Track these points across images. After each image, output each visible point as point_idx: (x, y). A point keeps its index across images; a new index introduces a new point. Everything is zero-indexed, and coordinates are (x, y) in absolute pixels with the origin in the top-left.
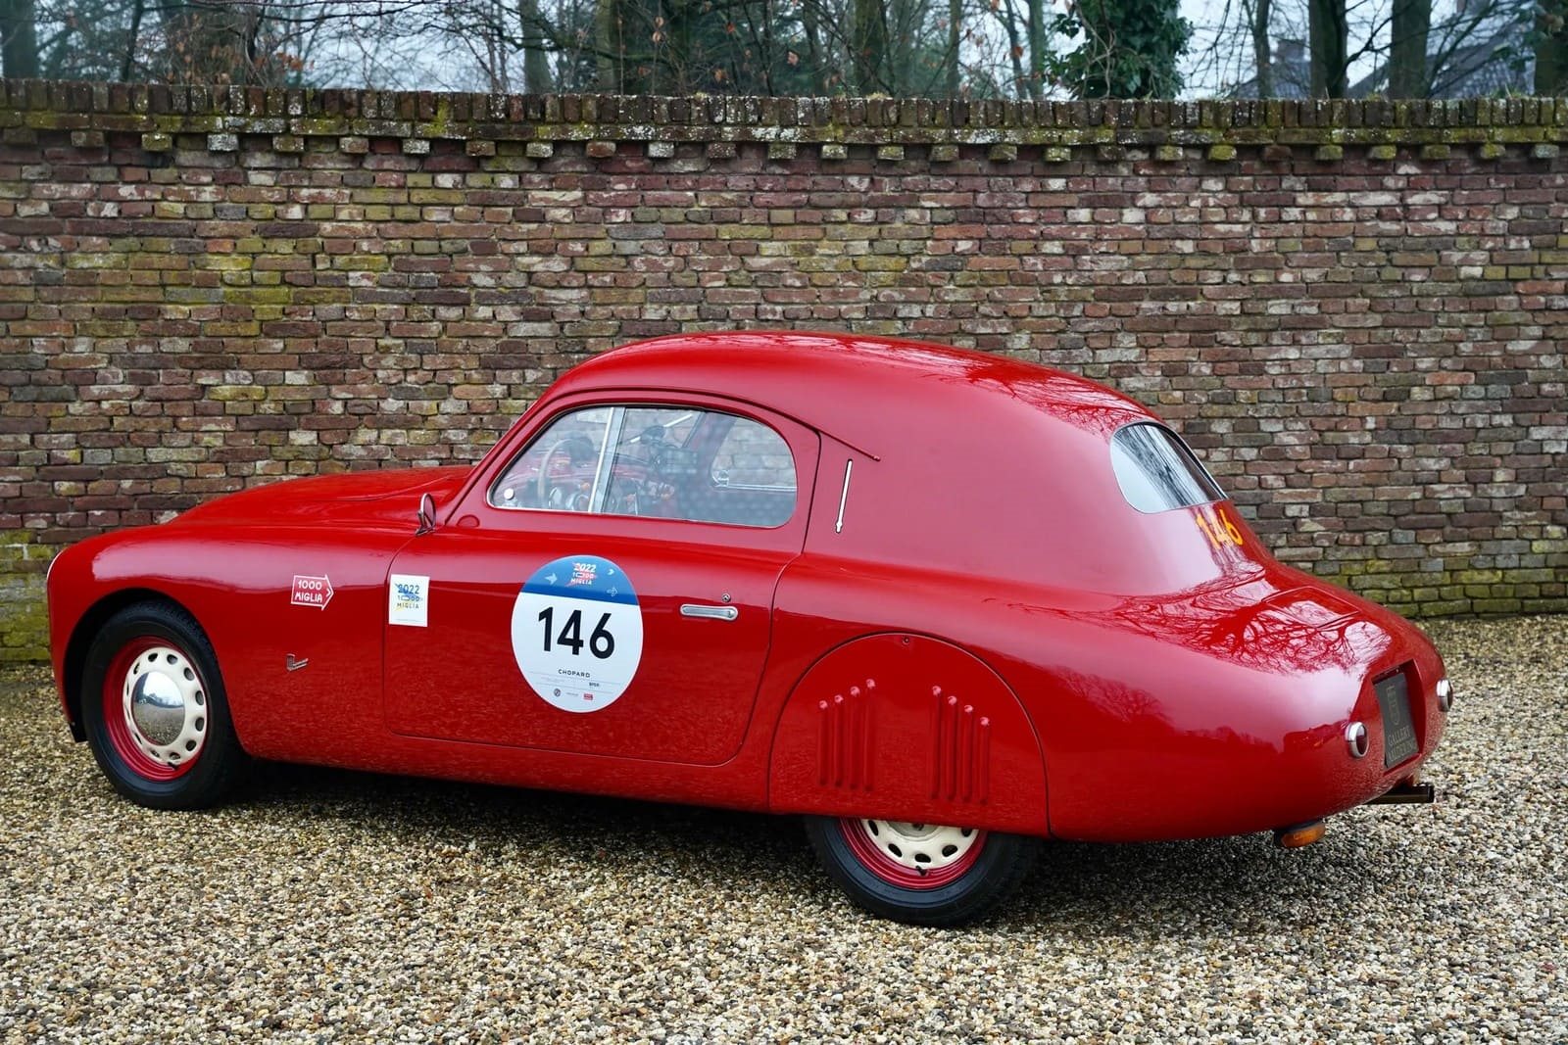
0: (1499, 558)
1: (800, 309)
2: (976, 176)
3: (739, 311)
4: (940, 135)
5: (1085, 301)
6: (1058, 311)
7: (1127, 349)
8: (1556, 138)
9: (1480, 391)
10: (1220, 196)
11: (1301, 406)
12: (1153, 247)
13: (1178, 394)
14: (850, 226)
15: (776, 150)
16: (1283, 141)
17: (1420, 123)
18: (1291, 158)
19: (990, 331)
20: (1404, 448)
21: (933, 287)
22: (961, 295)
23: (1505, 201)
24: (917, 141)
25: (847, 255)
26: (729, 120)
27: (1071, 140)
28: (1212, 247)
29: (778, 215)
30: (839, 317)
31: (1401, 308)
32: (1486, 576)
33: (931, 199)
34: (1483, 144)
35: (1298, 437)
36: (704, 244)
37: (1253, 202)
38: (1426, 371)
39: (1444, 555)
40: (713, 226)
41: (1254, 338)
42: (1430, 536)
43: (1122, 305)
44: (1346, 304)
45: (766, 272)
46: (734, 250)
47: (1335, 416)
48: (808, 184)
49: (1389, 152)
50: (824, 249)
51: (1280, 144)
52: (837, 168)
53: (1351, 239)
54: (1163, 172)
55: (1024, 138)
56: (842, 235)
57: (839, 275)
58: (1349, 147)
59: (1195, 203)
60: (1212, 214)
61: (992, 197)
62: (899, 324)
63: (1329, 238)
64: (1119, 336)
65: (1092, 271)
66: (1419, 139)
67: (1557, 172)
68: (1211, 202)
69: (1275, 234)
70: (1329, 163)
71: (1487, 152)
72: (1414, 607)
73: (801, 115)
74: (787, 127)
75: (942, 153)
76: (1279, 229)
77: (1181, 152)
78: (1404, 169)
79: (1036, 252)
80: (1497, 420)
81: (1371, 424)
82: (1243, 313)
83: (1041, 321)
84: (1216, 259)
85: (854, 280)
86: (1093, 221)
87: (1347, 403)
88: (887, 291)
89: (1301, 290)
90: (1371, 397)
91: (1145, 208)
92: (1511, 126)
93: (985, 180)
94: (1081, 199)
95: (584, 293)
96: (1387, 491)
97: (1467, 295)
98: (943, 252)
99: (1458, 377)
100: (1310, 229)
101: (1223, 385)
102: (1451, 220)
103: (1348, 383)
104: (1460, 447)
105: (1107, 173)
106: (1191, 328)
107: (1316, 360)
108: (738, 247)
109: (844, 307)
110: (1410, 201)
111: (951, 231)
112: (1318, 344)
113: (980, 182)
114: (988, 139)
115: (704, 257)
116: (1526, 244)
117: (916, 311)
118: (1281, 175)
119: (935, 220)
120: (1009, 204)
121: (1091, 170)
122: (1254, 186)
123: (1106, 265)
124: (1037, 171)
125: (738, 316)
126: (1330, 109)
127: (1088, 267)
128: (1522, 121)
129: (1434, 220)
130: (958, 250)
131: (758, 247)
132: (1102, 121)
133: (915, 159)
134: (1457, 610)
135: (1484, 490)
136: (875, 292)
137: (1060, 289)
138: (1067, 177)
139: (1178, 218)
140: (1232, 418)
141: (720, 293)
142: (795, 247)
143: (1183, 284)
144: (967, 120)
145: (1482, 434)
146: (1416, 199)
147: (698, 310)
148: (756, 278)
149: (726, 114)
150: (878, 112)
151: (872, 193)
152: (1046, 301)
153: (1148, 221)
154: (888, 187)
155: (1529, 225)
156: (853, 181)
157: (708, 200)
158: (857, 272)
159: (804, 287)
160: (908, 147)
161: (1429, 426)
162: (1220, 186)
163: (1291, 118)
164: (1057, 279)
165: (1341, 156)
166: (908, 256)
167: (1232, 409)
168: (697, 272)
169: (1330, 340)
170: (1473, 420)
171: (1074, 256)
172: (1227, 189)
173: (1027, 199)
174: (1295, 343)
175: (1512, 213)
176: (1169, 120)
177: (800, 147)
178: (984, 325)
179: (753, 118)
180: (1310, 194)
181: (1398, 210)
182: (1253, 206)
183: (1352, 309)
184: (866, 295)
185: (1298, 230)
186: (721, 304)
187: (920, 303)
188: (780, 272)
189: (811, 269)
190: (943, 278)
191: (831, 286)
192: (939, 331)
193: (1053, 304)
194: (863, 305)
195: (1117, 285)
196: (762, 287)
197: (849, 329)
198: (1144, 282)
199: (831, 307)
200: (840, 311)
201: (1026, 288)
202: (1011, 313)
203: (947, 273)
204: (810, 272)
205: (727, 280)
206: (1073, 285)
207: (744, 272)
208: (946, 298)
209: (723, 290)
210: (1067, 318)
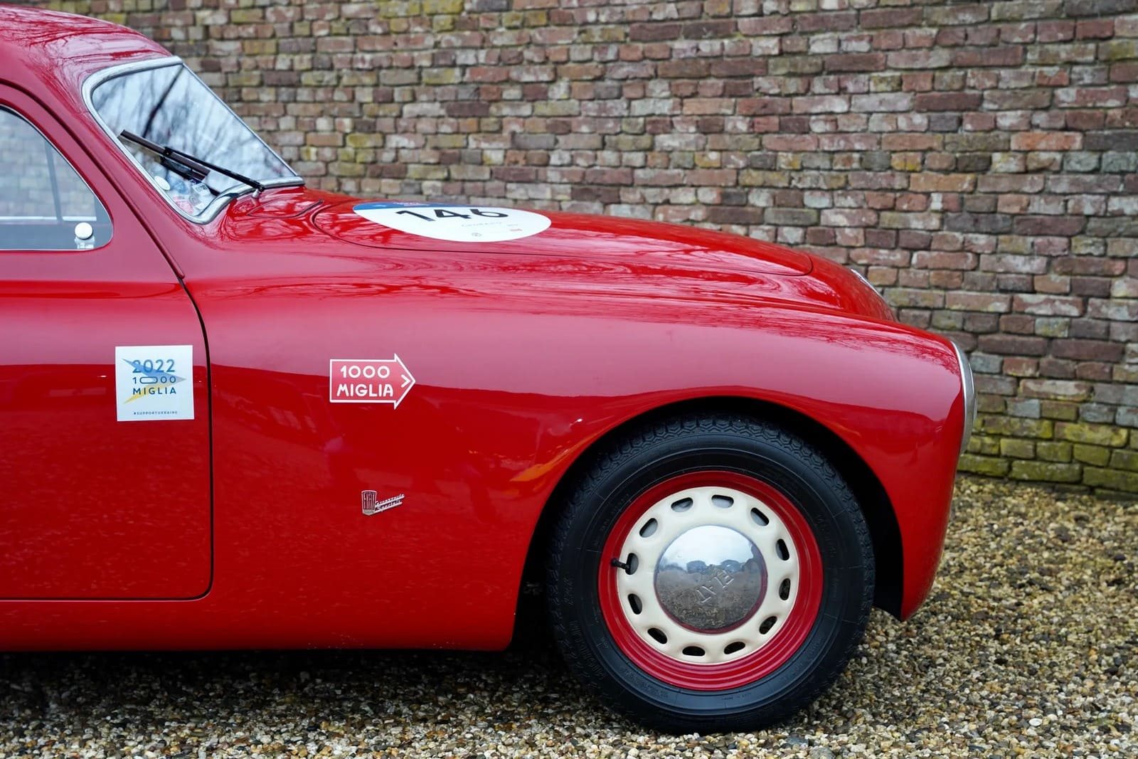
0: (1121, 410)
1: (382, 58)
3: (340, 60)
5: (617, 42)
6: (593, 53)
7: (659, 102)
9: (1091, 160)
11: (850, 175)
13: (714, 156)
19: (533, 78)
20: (982, 240)
21: (487, 30)
22: (508, 38)
30: (412, 65)
31: (977, 38)
32: (1102, 434)
35: (847, 216)
38: (1012, 131)
39: (1042, 396)
41: (793, 85)
42: (1018, 366)
43: (655, 46)
44: (904, 34)
45: (356, 18)
47: (893, 190)
57: (410, 20)
62: (457, 72)
64: (651, 84)
65: (623, 5)
72: (1002, 465)
80: (1115, 204)
81: (937, 203)
82: (781, 53)
83: (578, 67)
85: (421, 24)
87: (908, 173)
88: (447, 36)
89: (847, 19)
90: (937, 165)
95: (238, 44)
96: (963, 298)
97: (1070, 17)
99: (1056, 139)
101: (761, 147)
103: (907, 145)
104: (1060, 242)
106: (724, 73)
107: (870, 113)
109: (416, 54)
112: (868, 93)
115: (313, 6)
125: (339, 65)
134: (1057, 477)
135: (1098, 309)
136: (438, 37)
137: (595, 29)
140: (771, 187)
141: (325, 42)
143: (714, 17)
145: (1092, 224)
147: (312, 59)
148: (350, 25)
152: (585, 43)
159: (386, 34)
161: (1016, 209)
164: (591, 17)
167: (773, 177)
168: (310, 21)
169: (883, 87)
170: (1078, 202)
174: (841, 91)
178: (528, 71)
183: (911, 43)
184: (430, 41)
186: (327, 53)
187: (476, 48)
188: (368, 19)
189: (389, 15)
190: (492, 19)
191: (406, 32)
192: (491, 80)
193: (589, 47)
194: (429, 52)
195: (649, 21)
196: (356, 35)
197: (420, 78)
198: (676, 16)
199: (406, 54)
200: (413, 59)
201: (564, 28)
202: (552, 58)
203: (496, 14)
204: (389, 18)
205: (330, 28)
206: (607, 23)
207: (343, 20)
208: (495, 42)
209: (328, 39)
210: (605, 63)
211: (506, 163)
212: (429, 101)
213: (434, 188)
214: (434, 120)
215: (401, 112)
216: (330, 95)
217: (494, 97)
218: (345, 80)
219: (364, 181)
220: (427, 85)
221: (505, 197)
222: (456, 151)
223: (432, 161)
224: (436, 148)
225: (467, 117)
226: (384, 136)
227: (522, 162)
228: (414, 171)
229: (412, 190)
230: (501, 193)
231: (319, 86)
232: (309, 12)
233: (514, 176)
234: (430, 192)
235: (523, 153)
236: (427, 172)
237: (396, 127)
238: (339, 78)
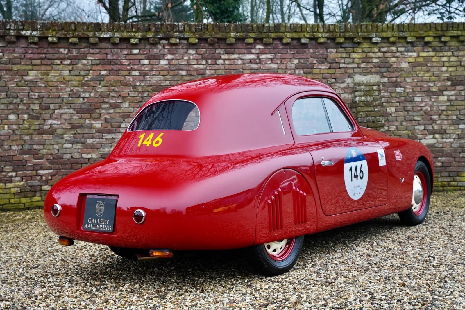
1: (44, 94)
2: (107, 49)
3: (22, 95)
4: (91, 34)
5: (148, 91)
6: (138, 94)
8: (307, 36)
10: (195, 55)
12: (172, 73)
14: (62, 66)
15: (31, 39)
16: (214, 37)
17: (261, 31)
18: (218, 43)
19: (114, 101)
21: (93, 87)
22: (103, 89)
23: (293, 58)
24: (82, 36)
25: (61, 75)
26: (12, 28)
27: (138, 36)
28: (193, 73)
29: (35, 62)
30: (59, 97)
33: (91, 56)
34: (283, 38)
36: (8, 72)
37: (206, 58)
40: (10, 65)
45: (31, 81)
46: (19, 74)
48: (45, 51)
49: (251, 41)
50: (52, 73)
51: (213, 38)
52: (55, 46)
53: (241, 70)
54: (174, 47)
55: (121, 35)
56: (59, 69)
57: (58, 83)
58: (237, 39)
59: (186, 58)
60: (192, 62)
61: (113, 56)
62: (81, 99)
63: (234, 70)
65: (150, 81)
66: (261, 36)
67: (310, 48)
68: (191, 58)
69: (215, 68)
70: (231, 45)
71: (285, 41)
73: (39, 27)
74: (34, 31)
75: (92, 40)
76: (216, 67)
77: (178, 40)
78: (258, 47)
79: (130, 75)
83: (133, 98)
84: (194, 77)
85: (64, 84)
86: (150, 64)
88: (76, 88)
91: (168, 59)
92: (293, 32)
93: (110, 50)
94: (145, 57)
98: (96, 75)
100: (227, 67)
102: (275, 64)
105: (153, 48)
108: (21, 72)
109: (61, 94)
110: (261, 57)
111: (99, 67)
113: (108, 51)
114: (108, 36)
115: (8, 76)
116: (302, 72)
117: (87, 95)
118: (216, 49)
119: (93, 63)
120: (119, 58)
121: (148, 47)
122: (206, 52)
123: (155, 79)
124: (129, 47)
125: (21, 97)
126: (229, 26)
127: (149, 79)
128: (296, 31)
129: (270, 64)
130: (101, 74)
131: (28, 73)
132: (149, 30)
133: (85, 43)
136: (72, 88)
137: (139, 87)
138: (140, 49)
139: (180, 63)
141: (14, 89)
142: (41, 73)
144: (101, 29)
146: (263, 57)
147: (7, 95)
148: (27, 83)
149: (11, 26)
150: (68, 26)
151: (69, 55)
152: (134, 91)
153: (169, 64)
154: (75, 53)
155: (302, 65)
156: (62, 50)
157: (8, 56)
158: (65, 82)
159: (46, 87)
160: (80, 39)
162: (194, 52)
163: (216, 29)
164: (138, 84)
165: (234, 42)
166: (83, 76)
168: (6, 81)
171: (144, 76)
172: (197, 53)
173: (126, 57)
175: (296, 61)
176: (173, 30)
177: (40, 38)
178: (112, 99)
179: (21, 27)
180: (226, 55)
181: (257, 60)
182: (206, 59)
184: (68, 89)
185: (222, 67)
186: (15, 93)
187: (89, 92)
188: (37, 82)
189: (48, 80)
190: (97, 84)
191: (55, 86)
192: (96, 102)
193: (137, 92)
194: (68, 93)
195: (159, 86)
196: (30, 87)
197: (63, 101)
198: (169, 85)
199: (56, 94)
200: (59, 95)
201: (127, 87)
202: (122, 96)
203: (98, 82)
204: (48, 82)
205: (17, 84)
206: (144, 86)
207: (23, 82)
208: (98, 90)
209: (15, 88)
210: (142, 97)
211: (103, 127)
212: (67, 109)
213: (69, 137)
214: (70, 115)
215: (54, 112)
216: (17, 107)
217: (98, 107)
218: (25, 102)
219: (33, 136)
220: (66, 103)
221: (102, 138)
222: (80, 124)
223: (68, 128)
224: (70, 124)
225: (85, 114)
226: (44, 120)
227: (109, 127)
228: (59, 131)
229: (59, 138)
230: (101, 137)
231: (11, 103)
232: (5, 78)
233: (106, 131)
234: (68, 138)
235: (110, 124)
236: (67, 132)
237: (51, 117)
238: (22, 101)
